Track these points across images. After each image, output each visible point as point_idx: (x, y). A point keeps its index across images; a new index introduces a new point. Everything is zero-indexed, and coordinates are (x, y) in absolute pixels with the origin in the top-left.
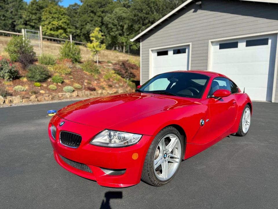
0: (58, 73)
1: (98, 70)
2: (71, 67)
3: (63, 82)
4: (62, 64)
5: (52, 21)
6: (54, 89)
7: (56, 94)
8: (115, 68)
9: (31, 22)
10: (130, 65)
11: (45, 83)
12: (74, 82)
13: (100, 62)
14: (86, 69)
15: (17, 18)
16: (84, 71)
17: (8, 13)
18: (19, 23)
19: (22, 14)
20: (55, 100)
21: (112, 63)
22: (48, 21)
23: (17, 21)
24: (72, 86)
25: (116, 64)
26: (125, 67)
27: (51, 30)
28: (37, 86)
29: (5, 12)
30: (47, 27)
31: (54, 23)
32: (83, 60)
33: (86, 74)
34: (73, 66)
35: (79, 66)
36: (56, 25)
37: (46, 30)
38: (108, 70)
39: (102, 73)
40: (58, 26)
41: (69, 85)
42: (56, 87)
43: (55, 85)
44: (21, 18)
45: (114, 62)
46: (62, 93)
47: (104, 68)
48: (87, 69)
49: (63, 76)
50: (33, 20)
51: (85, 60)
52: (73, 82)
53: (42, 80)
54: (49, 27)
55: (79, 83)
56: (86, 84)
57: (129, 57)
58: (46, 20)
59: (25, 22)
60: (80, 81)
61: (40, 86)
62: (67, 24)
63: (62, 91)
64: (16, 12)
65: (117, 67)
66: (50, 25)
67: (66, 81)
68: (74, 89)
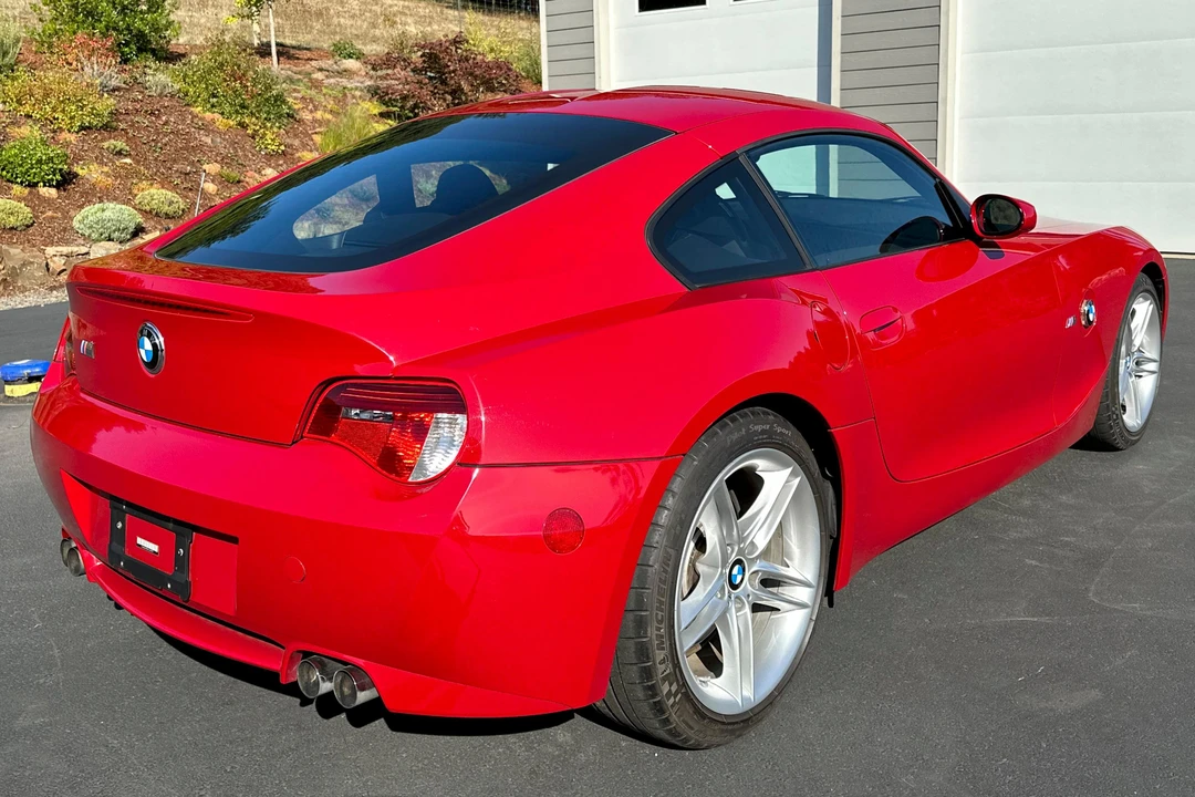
0: (36, 121)
1: (280, 99)
2: (114, 83)
3: (66, 181)
4: (54, 66)
6: (12, 221)
7: (27, 255)
8: (383, 84)
10: (476, 65)
12: (137, 173)
13: (285, 52)
14: (205, 95)
16: (197, 110)
20: (24, 290)
21: (359, 56)
24: (127, 202)
25: (388, 61)
26: (444, 82)
32: (181, 41)
33: (207, 128)
34: (125, 76)
35: (162, 78)
38: (343, 97)
39: (306, 116)
41: (105, 195)
42: (25, 212)
43: (19, 200)
45: (373, 49)
46: (65, 250)
47: (316, 85)
48: (214, 96)
49: (67, 144)
51: (200, 41)
52: (126, 175)
55: (166, 183)
56: (210, 187)
57: (461, 20)
60: (175, 167)
63: (67, 236)
65: (398, 80)
67: (91, 172)
68: (139, 219)
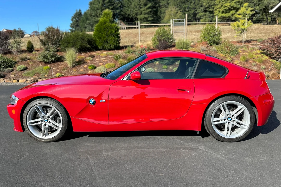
5: (225, 4)
8: (262, 47)
9: (210, 8)
11: (172, 66)
14: (220, 51)
15: (198, 7)
17: (192, 4)
18: (199, 11)
19: (203, 2)
22: (220, 4)
23: (198, 10)
27: (223, 12)
28: (164, 69)
29: (190, 4)
30: (219, 10)
31: (226, 5)
36: (228, 6)
37: (218, 14)
38: (253, 50)
40: (230, 7)
44: (202, 6)
48: (222, 50)
50: (212, 5)
53: (170, 63)
54: (221, 10)
58: (219, 4)
59: (205, 9)
61: (167, 69)
62: (240, 2)
64: (198, 2)
65: (265, 45)
66: (223, 7)
